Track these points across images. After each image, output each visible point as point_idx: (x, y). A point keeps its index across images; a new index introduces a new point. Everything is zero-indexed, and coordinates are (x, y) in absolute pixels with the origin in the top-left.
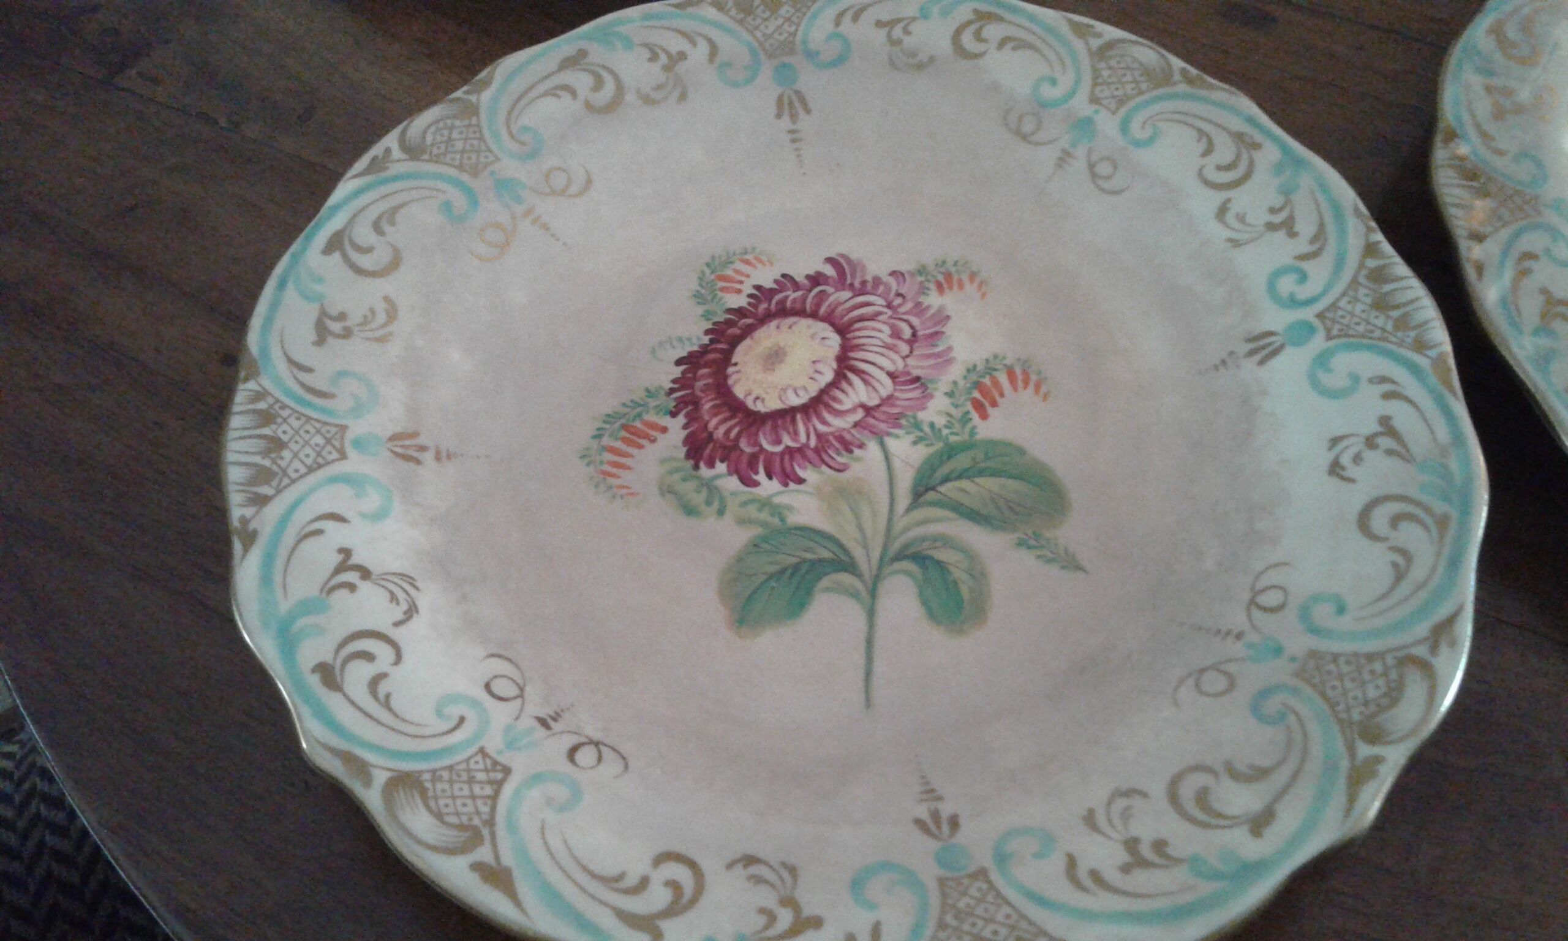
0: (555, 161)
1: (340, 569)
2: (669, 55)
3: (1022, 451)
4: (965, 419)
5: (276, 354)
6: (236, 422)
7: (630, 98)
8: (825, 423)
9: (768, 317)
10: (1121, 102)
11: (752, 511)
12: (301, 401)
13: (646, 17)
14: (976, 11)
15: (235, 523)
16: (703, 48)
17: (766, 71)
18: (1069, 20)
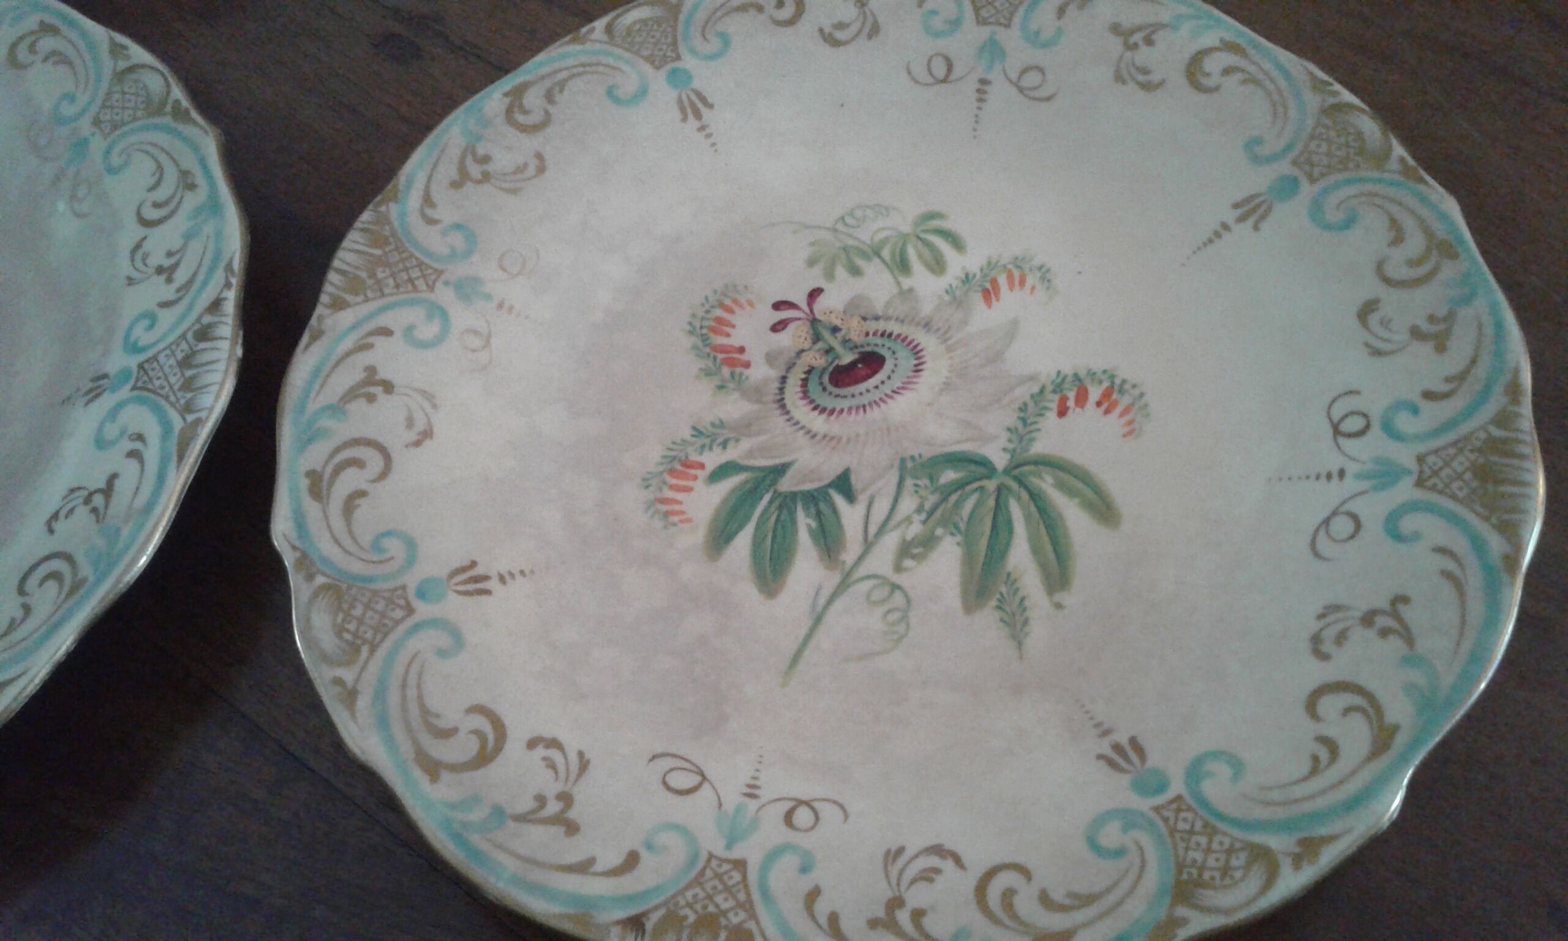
10: (115, 126)
14: (42, 23)
18: (111, 39)
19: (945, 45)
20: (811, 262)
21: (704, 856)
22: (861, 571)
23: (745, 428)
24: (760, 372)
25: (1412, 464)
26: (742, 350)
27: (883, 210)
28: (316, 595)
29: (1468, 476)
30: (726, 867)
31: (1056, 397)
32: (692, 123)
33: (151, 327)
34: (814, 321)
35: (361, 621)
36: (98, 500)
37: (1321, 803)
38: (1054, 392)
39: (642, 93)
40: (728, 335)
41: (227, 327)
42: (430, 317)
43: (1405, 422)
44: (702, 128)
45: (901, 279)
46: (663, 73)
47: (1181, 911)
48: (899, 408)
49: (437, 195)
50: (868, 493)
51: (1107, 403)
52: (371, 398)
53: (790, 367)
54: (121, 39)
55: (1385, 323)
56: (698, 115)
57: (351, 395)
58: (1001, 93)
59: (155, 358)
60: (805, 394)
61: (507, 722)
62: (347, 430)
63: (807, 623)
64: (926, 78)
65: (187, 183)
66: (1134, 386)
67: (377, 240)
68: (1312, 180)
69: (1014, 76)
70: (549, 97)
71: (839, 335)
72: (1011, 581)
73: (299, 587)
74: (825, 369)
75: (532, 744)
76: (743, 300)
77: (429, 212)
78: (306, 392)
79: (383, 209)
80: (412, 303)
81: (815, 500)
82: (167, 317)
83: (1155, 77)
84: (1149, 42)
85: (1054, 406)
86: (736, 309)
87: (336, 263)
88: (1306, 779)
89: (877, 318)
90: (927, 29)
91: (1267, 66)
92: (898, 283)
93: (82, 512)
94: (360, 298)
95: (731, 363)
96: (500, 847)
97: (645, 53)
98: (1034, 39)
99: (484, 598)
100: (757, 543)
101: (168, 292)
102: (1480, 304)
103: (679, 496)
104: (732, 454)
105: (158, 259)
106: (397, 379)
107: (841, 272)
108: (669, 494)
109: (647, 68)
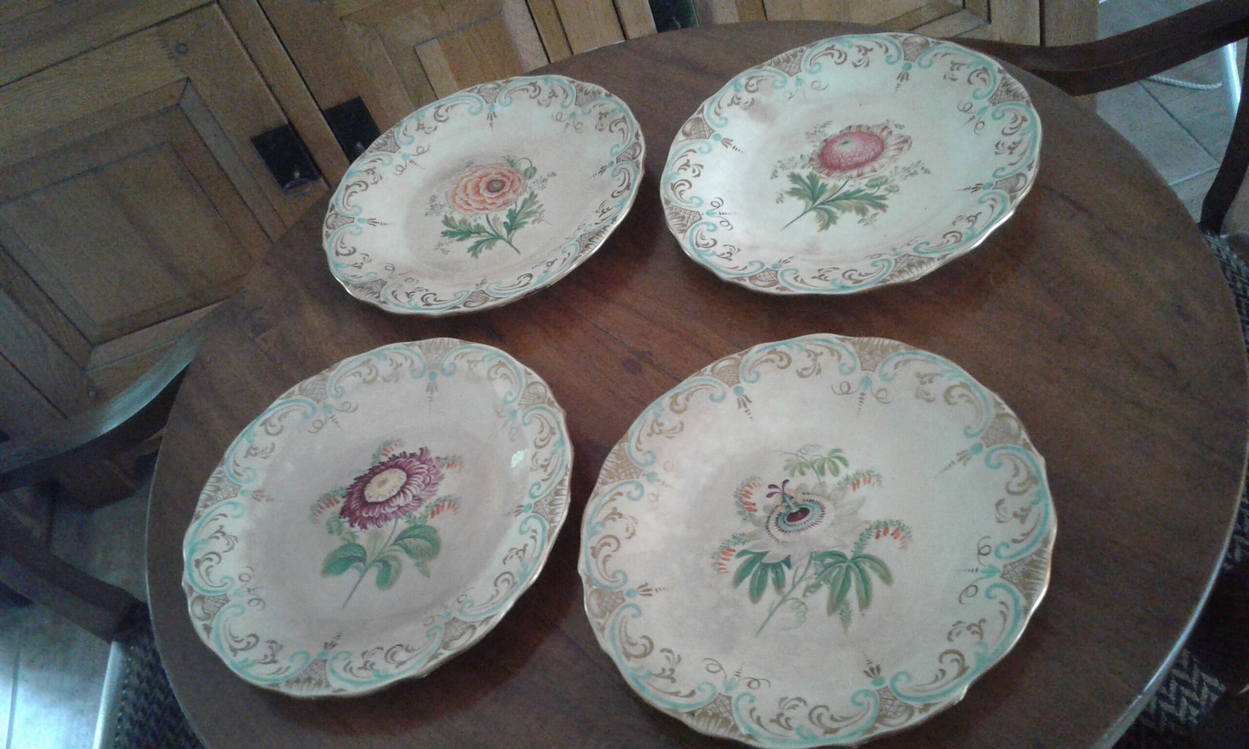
0: (347, 400)
1: (218, 532)
2: (397, 363)
3: (435, 531)
4: (426, 517)
5: (231, 459)
6: (211, 480)
7: (379, 379)
8: (384, 509)
9: (391, 467)
10: (527, 406)
11: (347, 536)
12: (232, 476)
13: (395, 348)
14: (500, 362)
15: (196, 512)
16: (409, 363)
17: (426, 376)
18: (526, 370)
19: (849, 378)
20: (786, 469)
21: (717, 694)
22: (791, 596)
23: (752, 536)
24: (761, 514)
25: (1001, 568)
26: (754, 504)
27: (816, 446)
28: (591, 594)
29: (1020, 574)
30: (724, 698)
31: (876, 531)
32: (743, 409)
33: (538, 489)
34: (784, 494)
35: (607, 603)
36: (521, 553)
37: (935, 692)
38: (876, 528)
39: (723, 397)
40: (749, 498)
41: (566, 491)
42: (637, 488)
43: (1004, 552)
44: (747, 411)
45: (821, 477)
46: (732, 389)
47: (877, 725)
48: (813, 531)
49: (642, 439)
50: (796, 566)
51: (895, 534)
52: (614, 520)
53: (772, 512)
54: (530, 370)
55: (1005, 509)
56: (745, 406)
57: (607, 518)
58: (870, 399)
59: (540, 501)
60: (777, 524)
61: (654, 642)
62: (605, 532)
63: (767, 614)
64: (839, 391)
65: (552, 432)
66: (908, 528)
67: (618, 457)
68: (988, 446)
69: (875, 392)
70: (687, 399)
71: (793, 500)
72: (847, 604)
73: (587, 589)
74: (785, 514)
75: (663, 650)
76: (757, 483)
77: (639, 446)
78: (591, 519)
79: (622, 445)
80: (629, 483)
81: (776, 567)
82: (544, 485)
83: (931, 397)
84: (931, 381)
85: (874, 534)
86: (755, 488)
87: (604, 466)
88: (930, 684)
89: (809, 494)
90: (841, 371)
91: (978, 395)
92: (819, 480)
93: (515, 557)
94: (612, 480)
95: (750, 509)
96: (649, 685)
97: (726, 380)
98: (884, 377)
99: (649, 598)
100: (752, 582)
101: (545, 476)
102: (1041, 505)
103: (725, 562)
104: (746, 546)
105: (541, 462)
106: (624, 512)
107: (797, 474)
108: (721, 561)
109: (726, 386)
